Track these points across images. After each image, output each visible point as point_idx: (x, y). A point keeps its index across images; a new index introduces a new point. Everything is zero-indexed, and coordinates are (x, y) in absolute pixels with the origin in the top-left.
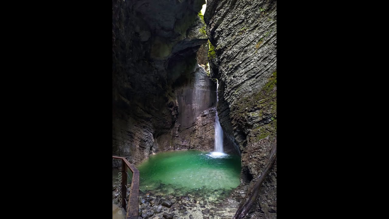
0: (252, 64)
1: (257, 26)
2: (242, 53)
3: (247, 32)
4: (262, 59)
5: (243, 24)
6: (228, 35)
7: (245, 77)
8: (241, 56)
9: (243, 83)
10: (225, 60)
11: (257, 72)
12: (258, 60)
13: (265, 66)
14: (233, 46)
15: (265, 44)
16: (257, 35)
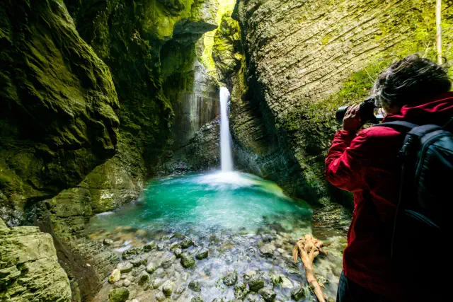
0: (317, 63)
1: (323, 15)
2: (301, 48)
3: (309, 21)
4: (332, 59)
5: (303, 8)
6: (279, 20)
7: (307, 79)
8: (299, 51)
9: (302, 86)
10: (272, 54)
11: (323, 73)
12: (326, 60)
13: (337, 68)
14: (286, 37)
15: (335, 40)
16: (325, 27)
